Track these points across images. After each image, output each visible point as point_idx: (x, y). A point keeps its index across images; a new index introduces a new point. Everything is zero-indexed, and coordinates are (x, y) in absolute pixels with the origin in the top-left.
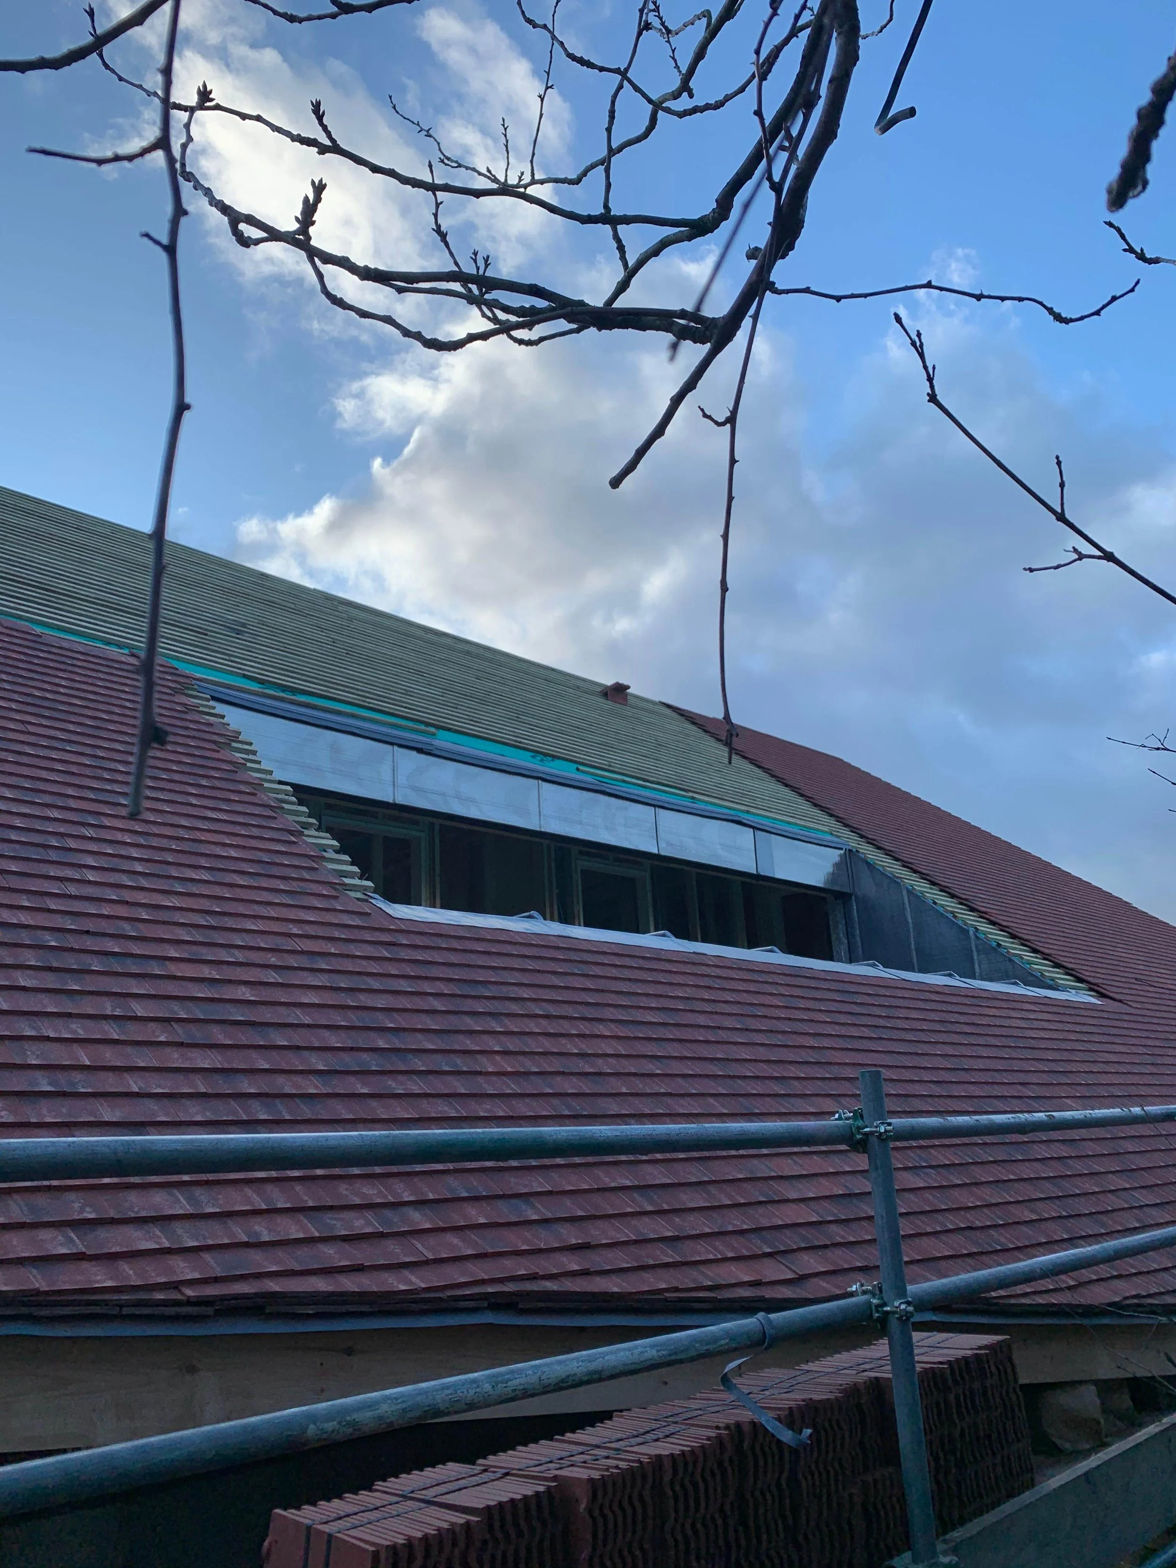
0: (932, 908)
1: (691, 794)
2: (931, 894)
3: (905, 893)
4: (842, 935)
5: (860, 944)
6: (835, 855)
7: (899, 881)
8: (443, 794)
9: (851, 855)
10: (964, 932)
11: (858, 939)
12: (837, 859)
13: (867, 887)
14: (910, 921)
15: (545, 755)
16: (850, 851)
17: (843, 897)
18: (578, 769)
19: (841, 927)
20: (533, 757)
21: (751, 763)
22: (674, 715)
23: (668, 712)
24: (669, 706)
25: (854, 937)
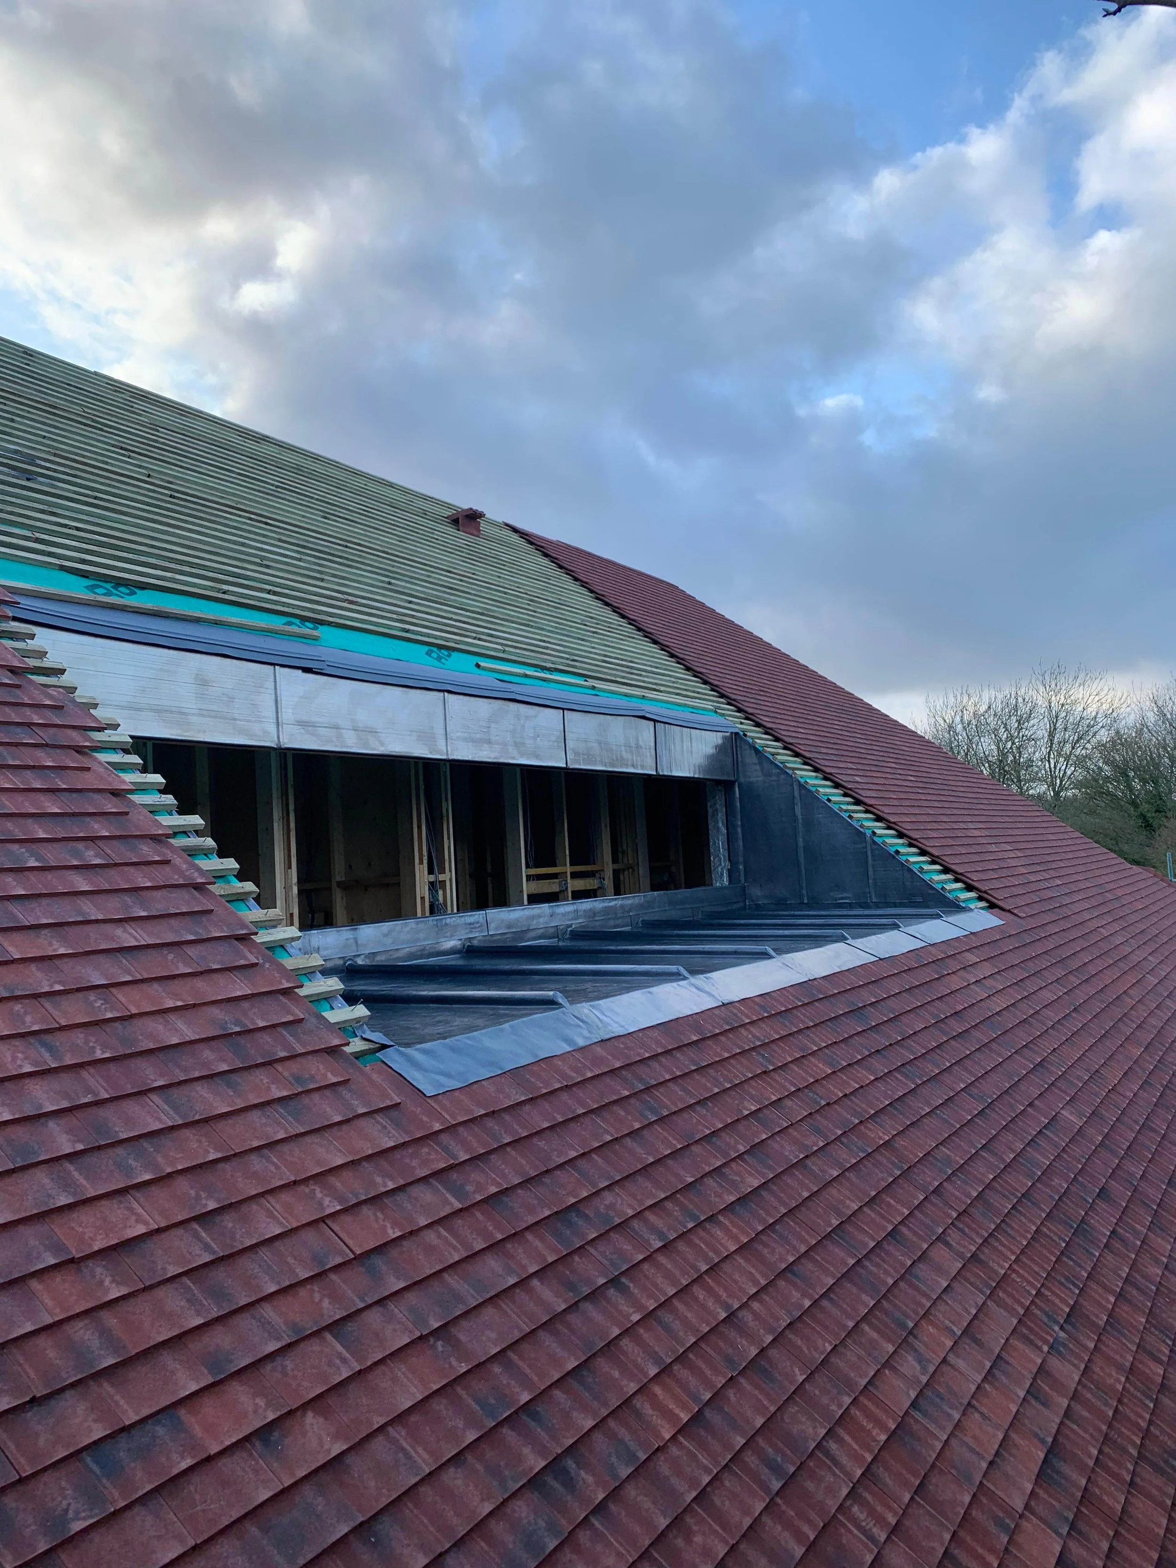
0: (825, 806)
1: (591, 682)
2: (825, 790)
3: (796, 787)
4: (720, 825)
5: (740, 836)
6: (717, 739)
7: (790, 772)
8: (337, 727)
9: (736, 740)
10: (860, 835)
11: (739, 830)
12: (720, 741)
13: (754, 775)
14: (800, 817)
15: (440, 647)
16: (737, 734)
17: (727, 786)
18: (478, 666)
19: (721, 816)
20: (428, 654)
21: (614, 611)
22: (522, 542)
23: (515, 537)
24: (515, 530)
25: (735, 827)
